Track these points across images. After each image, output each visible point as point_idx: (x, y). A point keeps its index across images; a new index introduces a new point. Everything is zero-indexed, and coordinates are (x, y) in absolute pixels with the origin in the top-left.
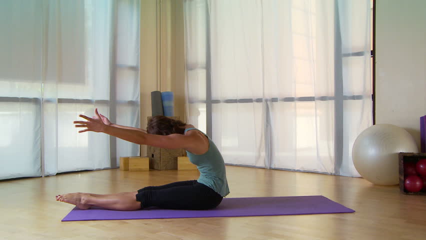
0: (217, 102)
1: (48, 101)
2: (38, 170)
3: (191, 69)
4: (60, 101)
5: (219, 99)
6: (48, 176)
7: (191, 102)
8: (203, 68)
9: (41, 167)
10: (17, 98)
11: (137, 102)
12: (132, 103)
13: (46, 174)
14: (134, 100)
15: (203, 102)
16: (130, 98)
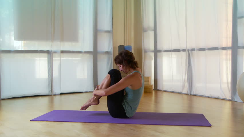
0: (160, 51)
1: (55, 52)
2: (50, 92)
3: (146, 31)
4: (62, 52)
5: (161, 50)
6: (55, 95)
7: (146, 52)
8: (153, 30)
9: (51, 89)
10: (38, 51)
11: (111, 52)
12: (107, 53)
13: (54, 94)
14: (109, 51)
15: (152, 51)
16: (106, 50)
